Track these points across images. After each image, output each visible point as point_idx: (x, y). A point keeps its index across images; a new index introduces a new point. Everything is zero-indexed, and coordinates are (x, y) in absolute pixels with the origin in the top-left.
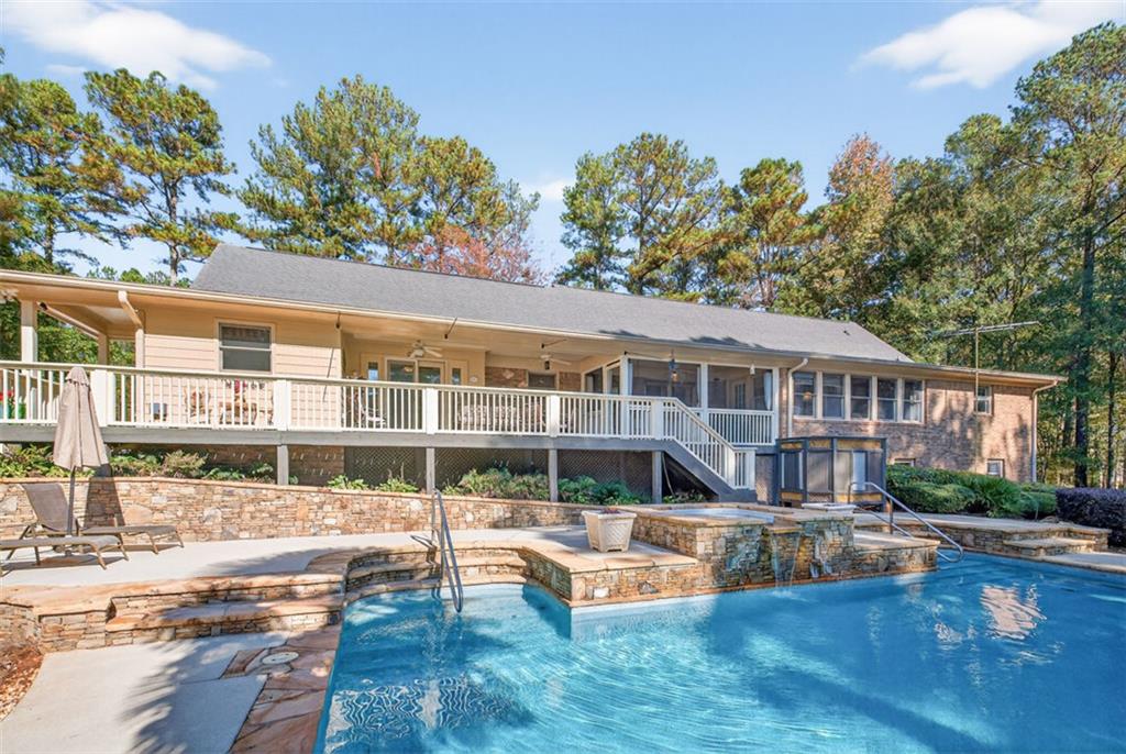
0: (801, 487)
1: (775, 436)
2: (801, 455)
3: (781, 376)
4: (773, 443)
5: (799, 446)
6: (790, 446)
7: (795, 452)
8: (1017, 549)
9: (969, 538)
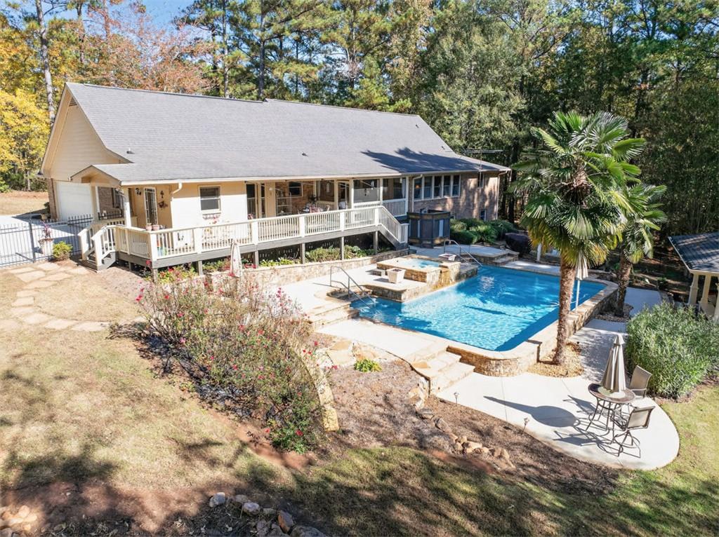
0: (419, 236)
1: (407, 211)
2: (419, 222)
3: (409, 180)
4: (406, 214)
5: (419, 217)
6: (414, 217)
7: (417, 220)
8: (496, 263)
9: (482, 259)
